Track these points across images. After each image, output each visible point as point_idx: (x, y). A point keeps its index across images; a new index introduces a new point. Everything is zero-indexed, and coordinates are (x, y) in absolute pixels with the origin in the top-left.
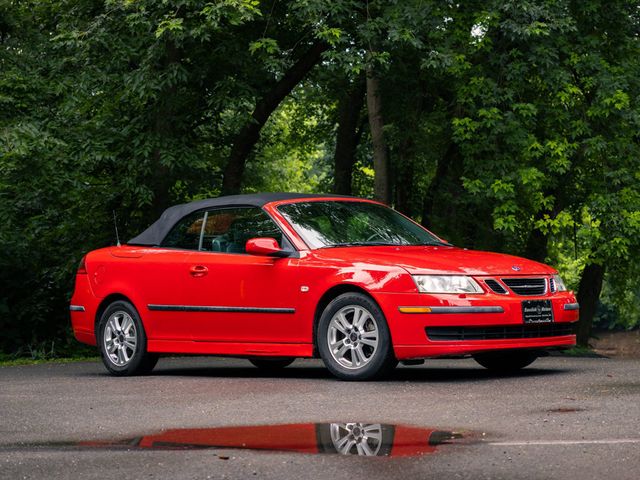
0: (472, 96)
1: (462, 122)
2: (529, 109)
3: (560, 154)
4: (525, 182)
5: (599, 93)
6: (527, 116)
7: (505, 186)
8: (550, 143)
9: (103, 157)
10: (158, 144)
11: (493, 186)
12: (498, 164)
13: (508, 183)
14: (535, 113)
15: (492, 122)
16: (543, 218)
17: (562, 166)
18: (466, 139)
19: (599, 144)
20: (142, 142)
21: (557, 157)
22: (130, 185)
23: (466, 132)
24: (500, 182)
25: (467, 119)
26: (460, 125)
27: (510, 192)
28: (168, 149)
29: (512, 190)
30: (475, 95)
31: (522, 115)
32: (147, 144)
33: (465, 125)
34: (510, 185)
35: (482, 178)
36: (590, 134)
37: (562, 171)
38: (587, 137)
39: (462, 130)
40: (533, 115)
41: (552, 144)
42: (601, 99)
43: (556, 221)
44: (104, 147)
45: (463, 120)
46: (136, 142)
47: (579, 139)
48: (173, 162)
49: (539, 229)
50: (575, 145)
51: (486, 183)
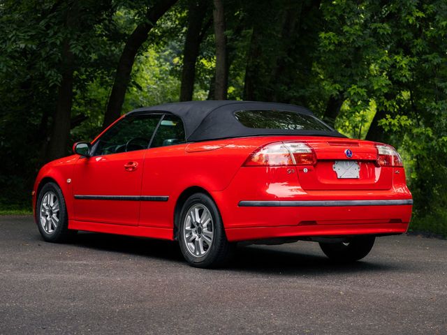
0: (336, 14)
1: (327, 35)
2: (384, 29)
3: (404, 66)
4: (375, 88)
5: (437, 17)
6: (383, 34)
7: (359, 90)
8: (396, 57)
9: (26, 46)
10: (69, 36)
11: (350, 89)
12: (354, 71)
13: (362, 87)
14: (390, 32)
15: (354, 37)
16: (385, 117)
17: (405, 76)
18: (330, 50)
19: (436, 60)
20: (55, 33)
21: (401, 68)
22: (44, 68)
23: (330, 44)
24: (355, 87)
25: (331, 34)
26: (325, 38)
27: (363, 95)
28: (77, 40)
29: (365, 94)
30: (339, 14)
31: (379, 33)
32: (60, 34)
33: (329, 38)
34: (364, 90)
35: (340, 82)
36: (428, 51)
37: (404, 80)
38: (425, 53)
39: (327, 42)
40: (388, 34)
41: (398, 58)
42: (438, 22)
43: (396, 120)
44: (27, 37)
45: (328, 34)
46: (51, 32)
47: (418, 54)
48: (81, 51)
49: (381, 126)
50: (415, 59)
51: (344, 86)
